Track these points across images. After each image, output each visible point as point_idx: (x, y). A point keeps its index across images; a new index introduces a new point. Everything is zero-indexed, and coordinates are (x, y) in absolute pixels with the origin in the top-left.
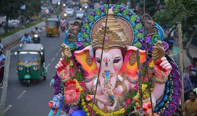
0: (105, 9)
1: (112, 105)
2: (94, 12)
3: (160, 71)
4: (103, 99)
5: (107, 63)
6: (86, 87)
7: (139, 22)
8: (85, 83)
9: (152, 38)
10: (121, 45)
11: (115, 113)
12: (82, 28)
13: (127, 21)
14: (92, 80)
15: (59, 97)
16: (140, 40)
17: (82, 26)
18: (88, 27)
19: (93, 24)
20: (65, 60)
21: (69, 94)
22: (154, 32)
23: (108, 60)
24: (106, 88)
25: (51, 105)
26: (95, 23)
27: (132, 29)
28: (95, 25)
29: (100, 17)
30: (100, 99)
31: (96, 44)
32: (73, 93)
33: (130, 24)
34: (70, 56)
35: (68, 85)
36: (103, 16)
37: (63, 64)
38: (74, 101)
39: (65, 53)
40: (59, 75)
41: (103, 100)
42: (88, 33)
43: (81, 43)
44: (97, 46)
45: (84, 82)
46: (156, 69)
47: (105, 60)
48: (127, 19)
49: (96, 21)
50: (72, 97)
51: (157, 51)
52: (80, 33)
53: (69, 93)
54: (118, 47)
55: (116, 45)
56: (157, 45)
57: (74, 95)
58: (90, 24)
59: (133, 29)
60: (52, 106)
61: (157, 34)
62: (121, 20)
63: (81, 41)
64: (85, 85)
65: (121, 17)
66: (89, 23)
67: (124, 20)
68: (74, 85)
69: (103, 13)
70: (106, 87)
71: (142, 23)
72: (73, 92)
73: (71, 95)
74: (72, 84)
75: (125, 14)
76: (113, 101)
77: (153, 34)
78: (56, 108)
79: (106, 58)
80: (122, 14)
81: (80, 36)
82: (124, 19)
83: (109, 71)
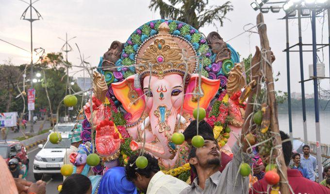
0: (156, 25)
1: (172, 158)
2: (141, 30)
3: (238, 109)
4: (156, 148)
5: (162, 95)
6: (128, 134)
7: (205, 43)
8: (128, 129)
9: (223, 65)
10: (182, 69)
11: (176, 170)
12: (123, 53)
13: (187, 41)
14: (137, 123)
15: (87, 147)
16: (207, 68)
17: (123, 50)
18: (131, 51)
19: (139, 46)
20: (98, 97)
21: (102, 142)
22: (226, 56)
23: (164, 90)
24: (163, 130)
25: (74, 159)
26: (142, 44)
27: (194, 52)
28: (141, 47)
29: (150, 36)
30: (153, 149)
31: (145, 69)
32: (109, 140)
33: (192, 45)
34: (105, 89)
35: (101, 128)
36: (154, 34)
37: (94, 102)
38: (111, 152)
39: (98, 86)
40: (88, 119)
41: (157, 150)
42: (132, 58)
43: (121, 73)
44: (146, 71)
45: (125, 126)
46: (233, 105)
47: (159, 90)
48: (187, 38)
49: (144, 42)
50: (107, 146)
51: (235, 79)
52: (120, 60)
53: (103, 140)
54: (179, 71)
55: (175, 69)
56: (234, 70)
57: (110, 144)
58: (135, 46)
59: (196, 53)
60: (75, 161)
61: (231, 59)
62: (179, 39)
63: (121, 71)
64: (127, 131)
65: (179, 35)
66: (132, 45)
67: (183, 40)
68: (111, 128)
69: (153, 31)
70: (163, 128)
71: (208, 43)
72: (110, 138)
73: (105, 144)
74: (108, 126)
75: (184, 31)
76: (175, 151)
77: (224, 58)
78: (81, 163)
79: (160, 87)
80: (181, 32)
81: (120, 63)
82: (183, 38)
83: (164, 107)
